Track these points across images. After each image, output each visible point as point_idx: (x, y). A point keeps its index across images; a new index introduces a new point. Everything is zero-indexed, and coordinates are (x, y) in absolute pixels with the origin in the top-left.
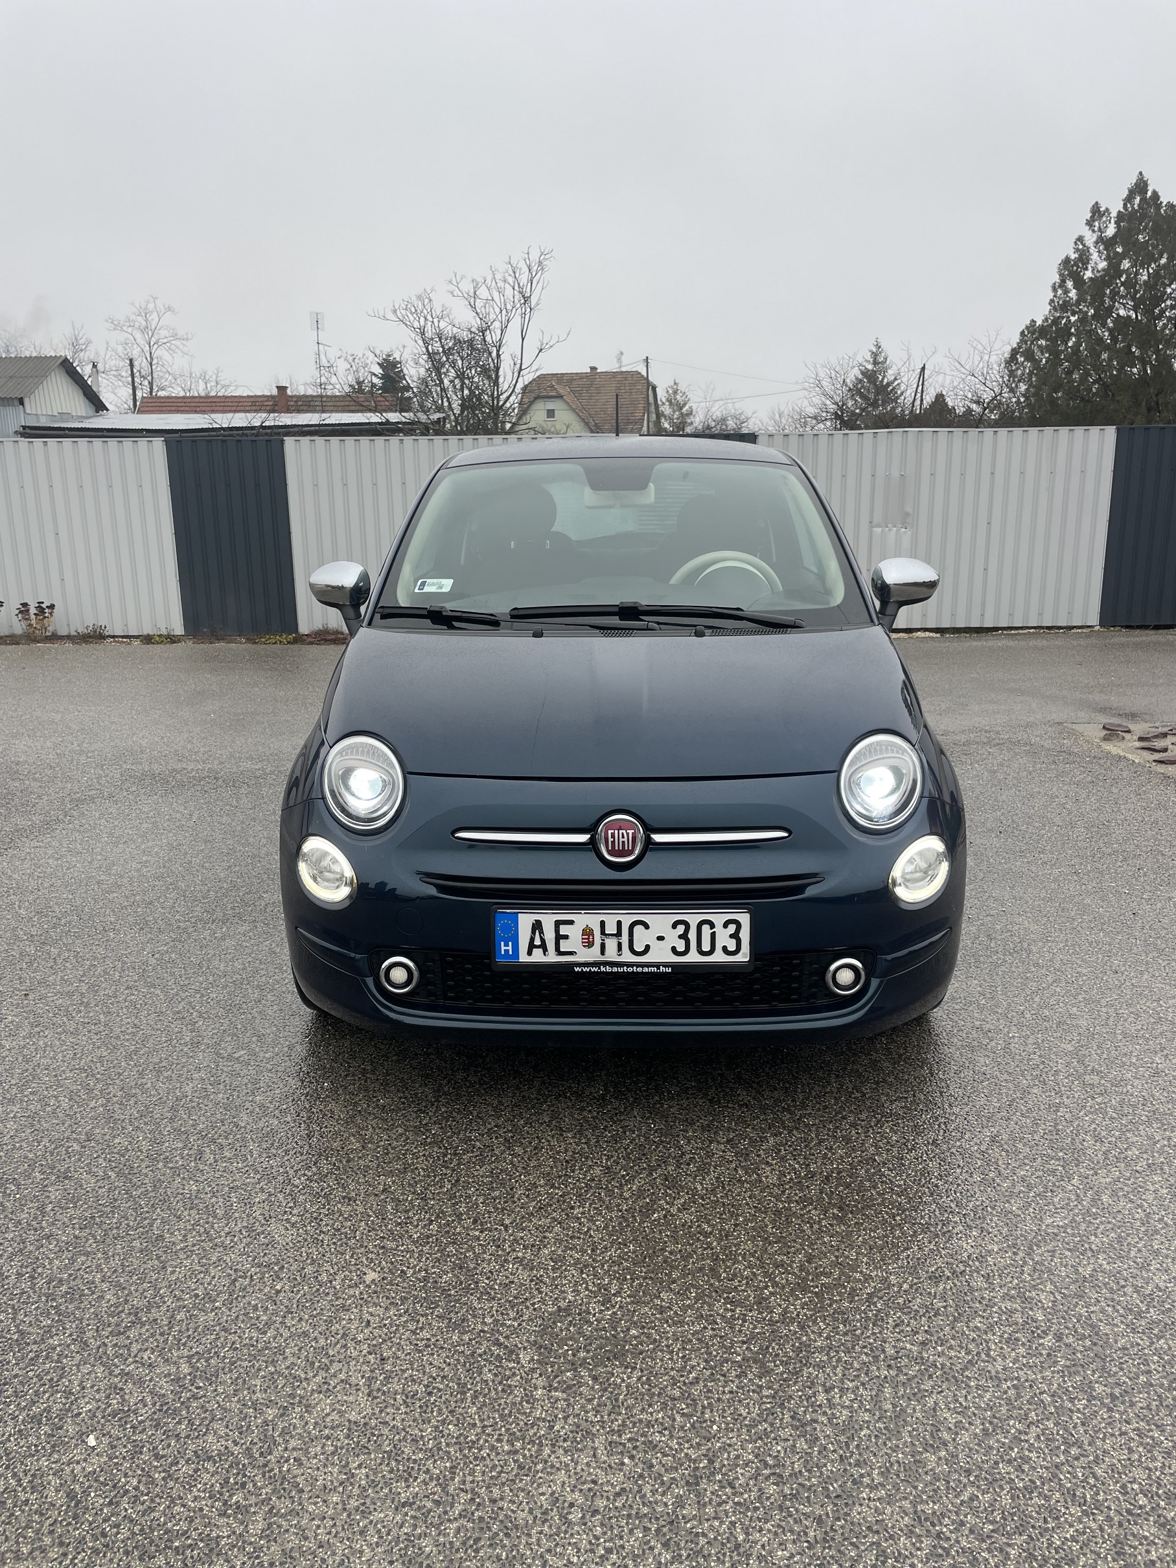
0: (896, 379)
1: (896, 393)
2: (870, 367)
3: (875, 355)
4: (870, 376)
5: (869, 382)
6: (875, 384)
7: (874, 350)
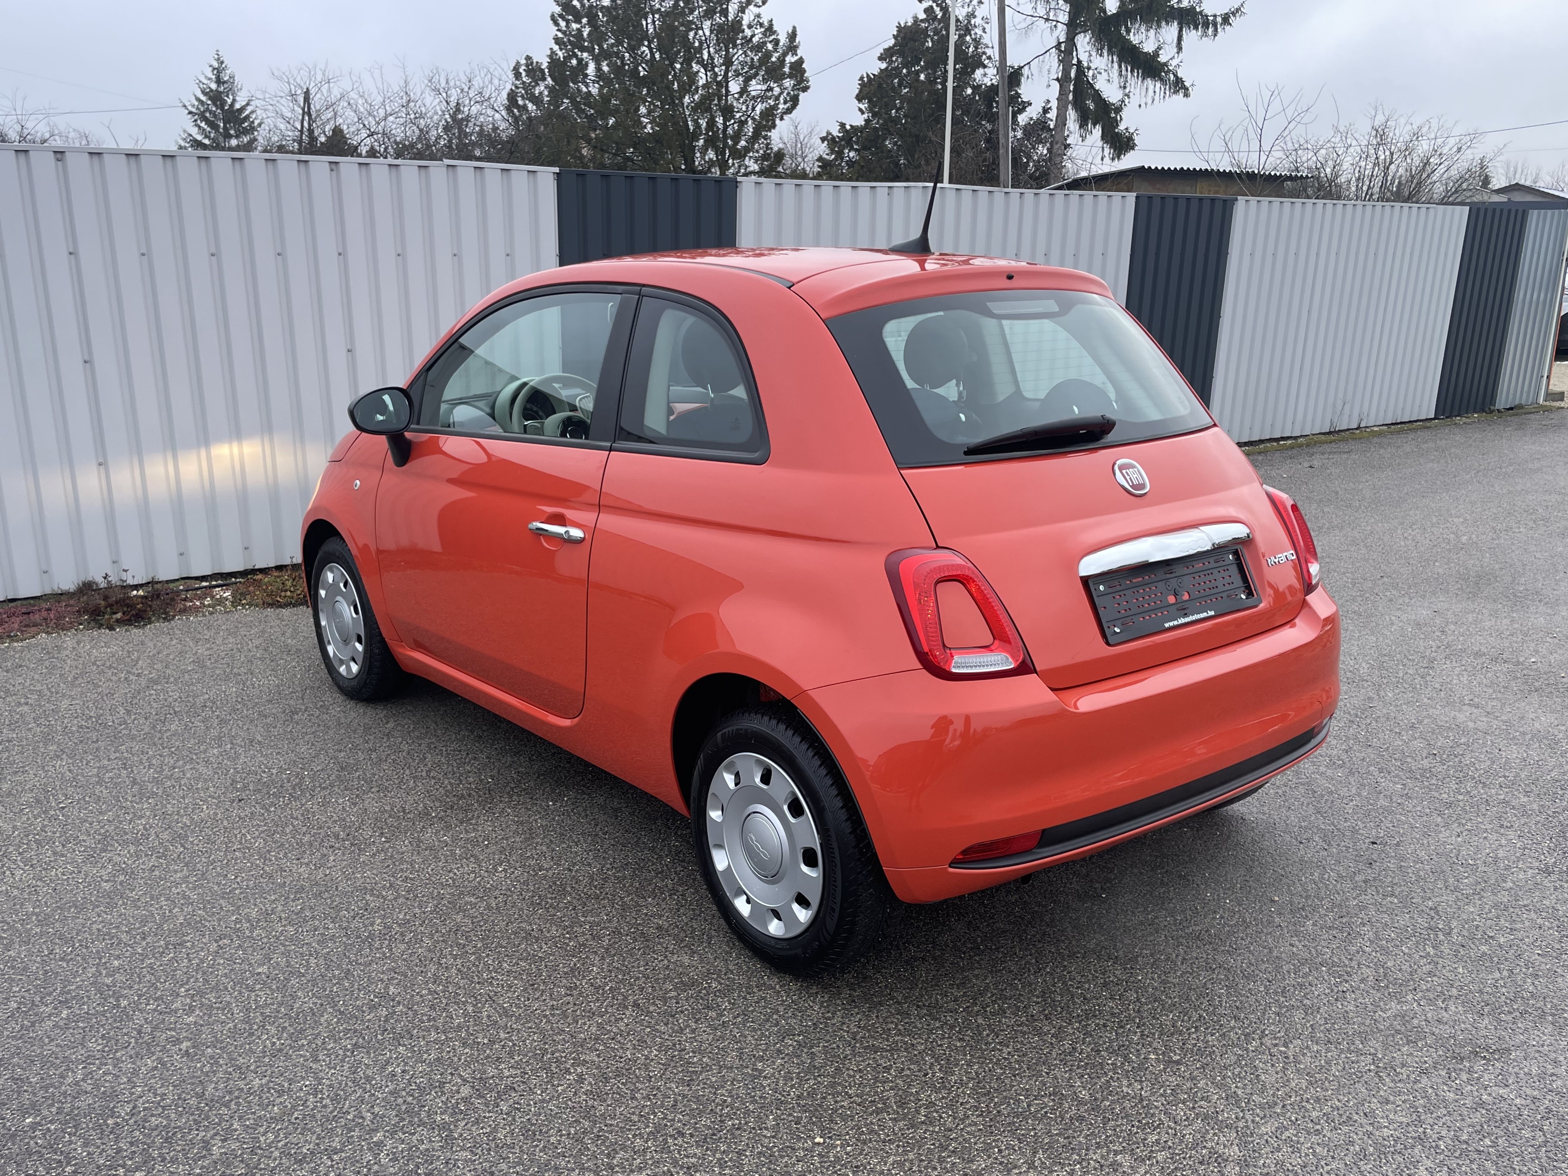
0: (248, 104)
1: (253, 122)
2: (214, 86)
3: (218, 71)
4: (216, 97)
5: (216, 106)
6: (222, 107)
7: (216, 65)
